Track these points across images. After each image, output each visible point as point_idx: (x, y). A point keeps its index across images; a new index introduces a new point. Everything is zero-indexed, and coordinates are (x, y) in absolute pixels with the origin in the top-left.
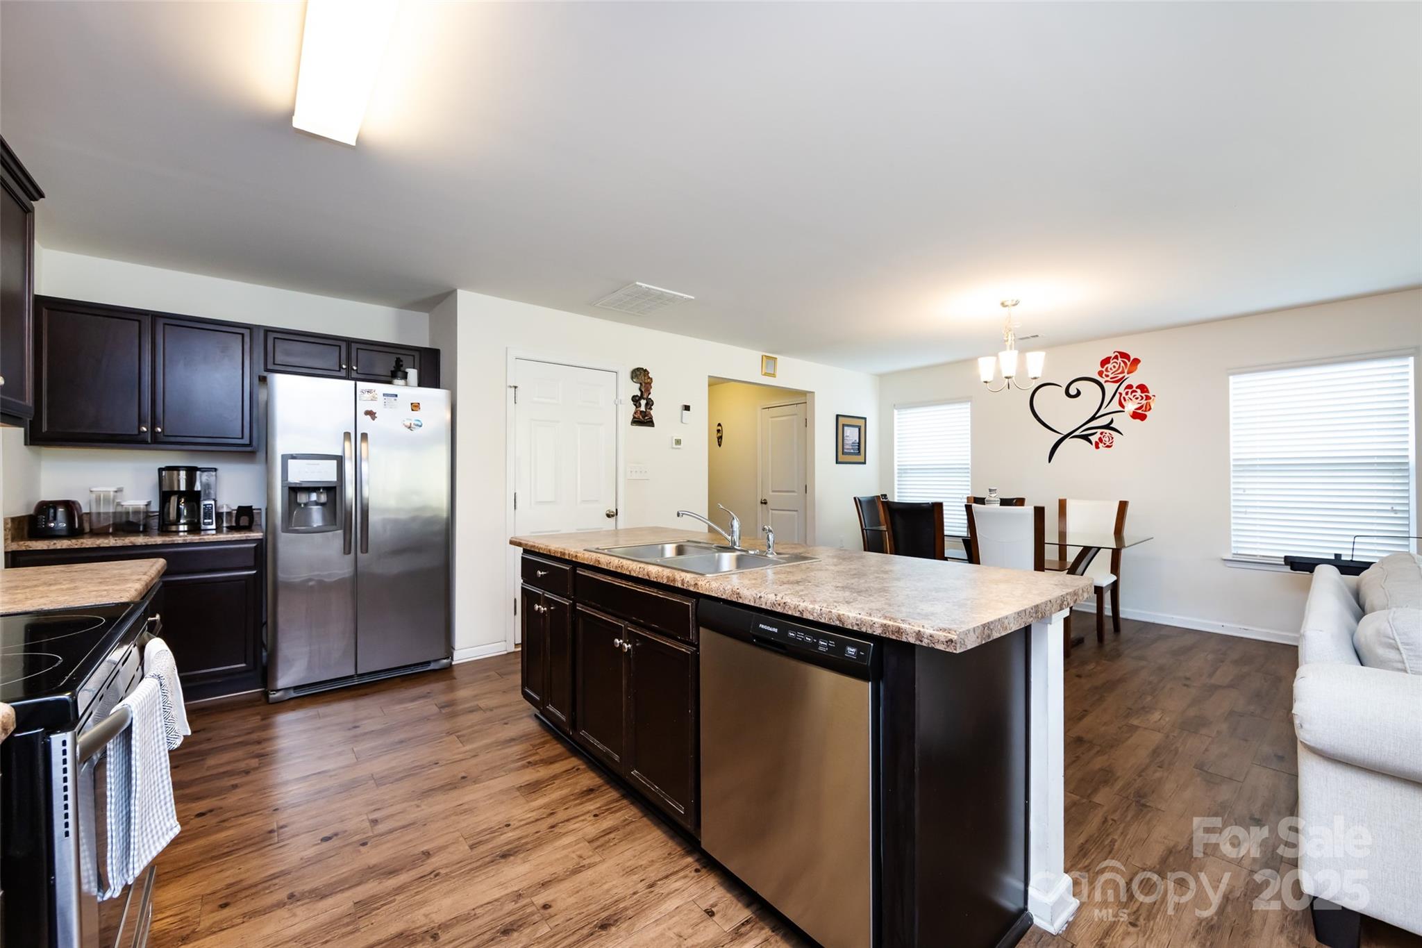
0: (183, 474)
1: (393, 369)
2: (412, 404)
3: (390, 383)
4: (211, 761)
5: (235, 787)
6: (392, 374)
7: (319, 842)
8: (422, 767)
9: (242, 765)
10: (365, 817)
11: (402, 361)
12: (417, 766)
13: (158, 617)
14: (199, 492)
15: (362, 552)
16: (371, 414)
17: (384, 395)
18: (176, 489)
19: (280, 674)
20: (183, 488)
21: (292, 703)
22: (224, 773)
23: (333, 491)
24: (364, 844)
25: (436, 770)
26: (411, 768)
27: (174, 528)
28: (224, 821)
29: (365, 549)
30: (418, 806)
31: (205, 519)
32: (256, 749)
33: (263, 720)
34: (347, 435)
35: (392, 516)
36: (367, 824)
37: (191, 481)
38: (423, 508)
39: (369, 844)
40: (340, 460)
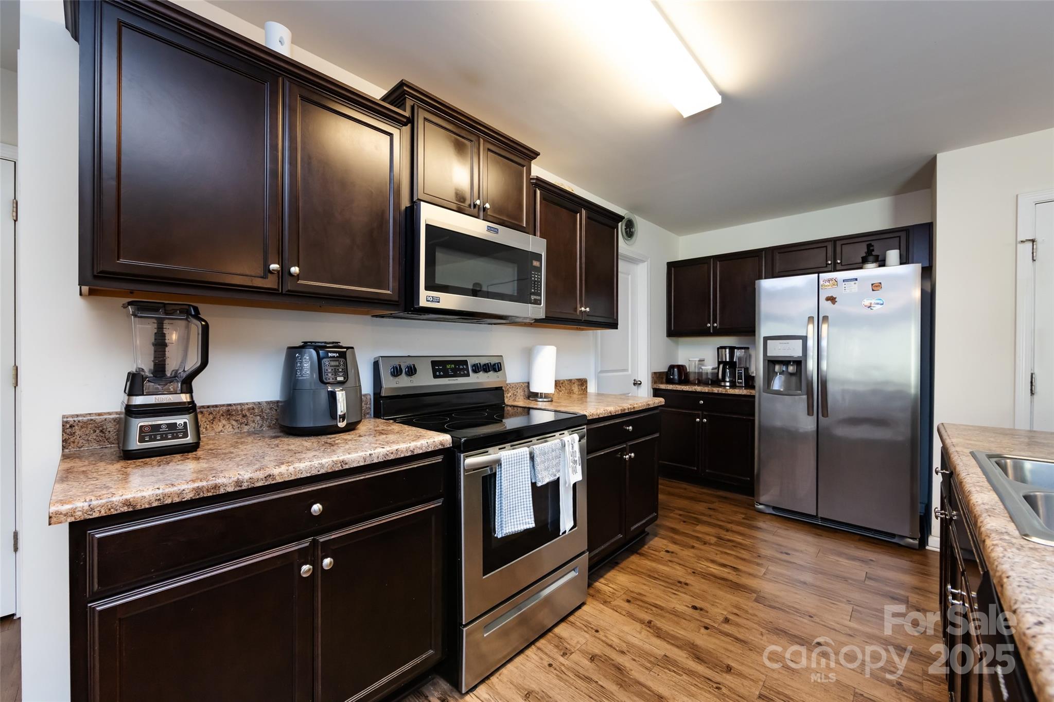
0: (727, 350)
1: (864, 255)
2: (872, 285)
3: (861, 268)
4: (699, 528)
5: (693, 547)
6: (862, 260)
7: (690, 606)
8: (797, 611)
9: (707, 538)
10: (725, 613)
11: (873, 246)
12: (794, 608)
13: (631, 428)
14: (736, 362)
15: (823, 416)
16: (832, 299)
17: (844, 281)
18: (724, 360)
19: (761, 492)
20: (728, 360)
21: (769, 517)
22: (697, 537)
23: (799, 363)
24: (706, 628)
25: (805, 621)
26: (789, 606)
27: (723, 384)
28: (670, 561)
29: (825, 414)
30: (762, 634)
31: (738, 379)
32: (723, 533)
33: (744, 518)
34: (811, 319)
35: (851, 387)
36: (721, 619)
37: (732, 355)
38: (886, 383)
39: (709, 631)
40: (804, 339)
